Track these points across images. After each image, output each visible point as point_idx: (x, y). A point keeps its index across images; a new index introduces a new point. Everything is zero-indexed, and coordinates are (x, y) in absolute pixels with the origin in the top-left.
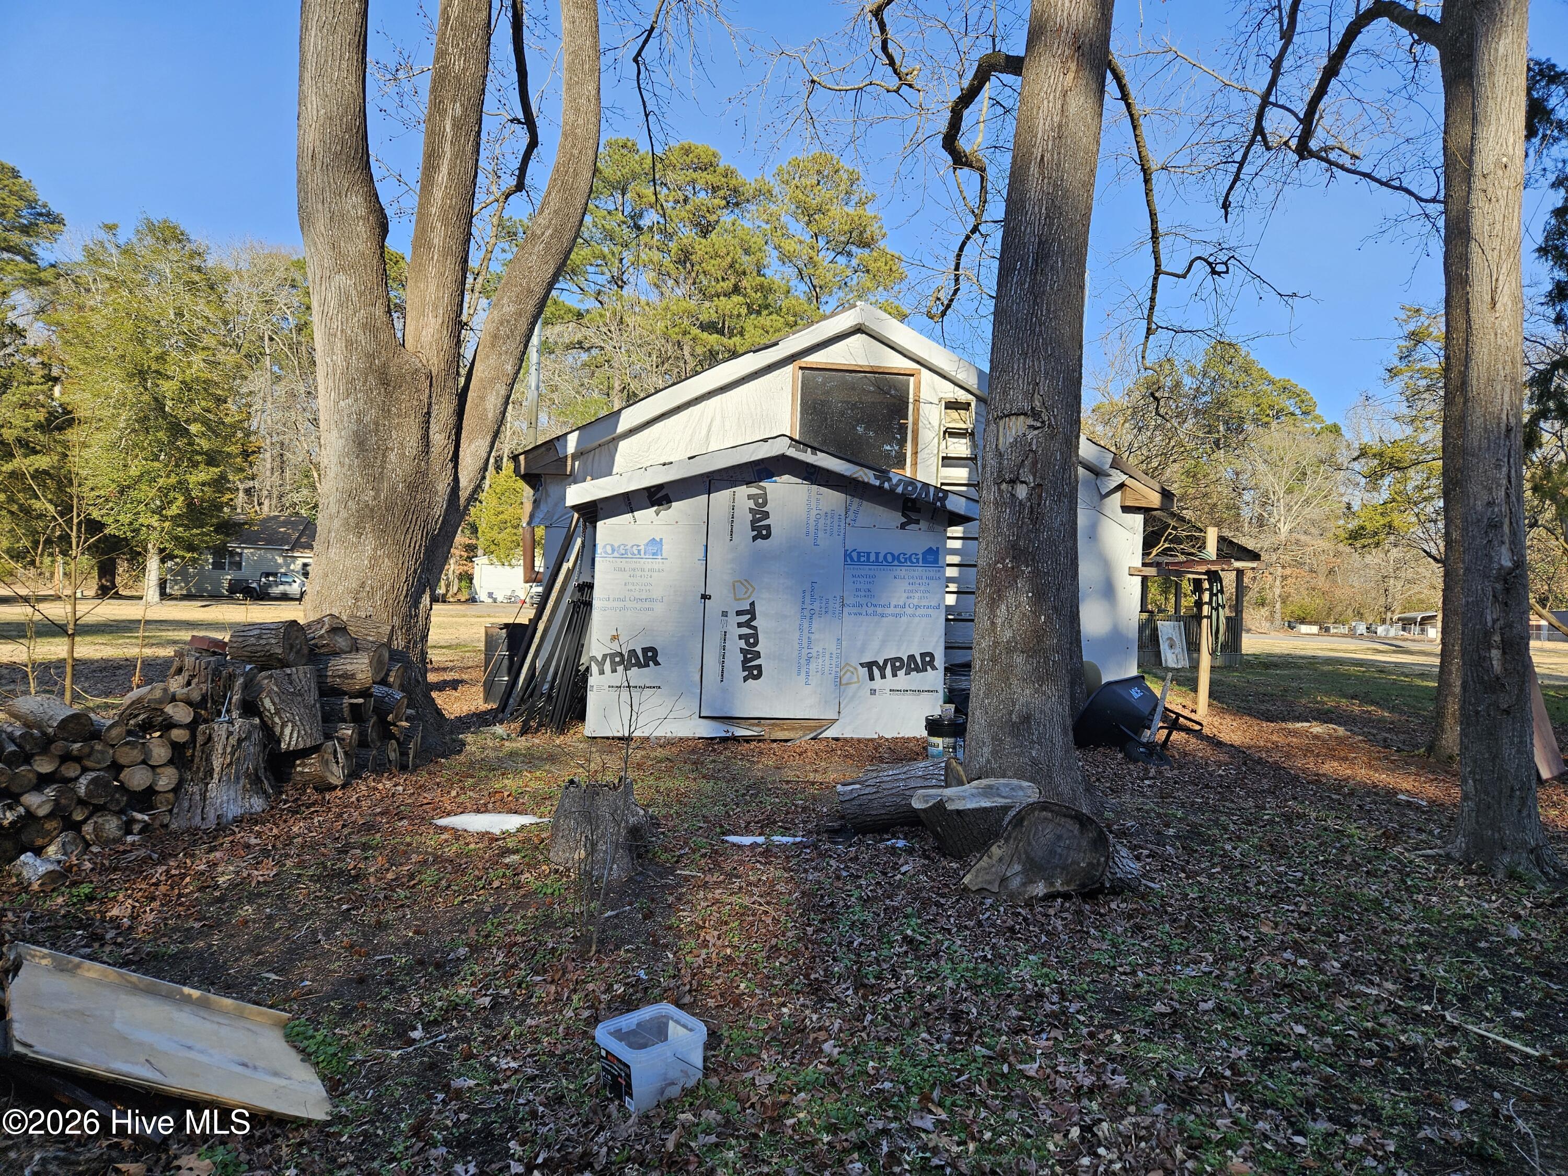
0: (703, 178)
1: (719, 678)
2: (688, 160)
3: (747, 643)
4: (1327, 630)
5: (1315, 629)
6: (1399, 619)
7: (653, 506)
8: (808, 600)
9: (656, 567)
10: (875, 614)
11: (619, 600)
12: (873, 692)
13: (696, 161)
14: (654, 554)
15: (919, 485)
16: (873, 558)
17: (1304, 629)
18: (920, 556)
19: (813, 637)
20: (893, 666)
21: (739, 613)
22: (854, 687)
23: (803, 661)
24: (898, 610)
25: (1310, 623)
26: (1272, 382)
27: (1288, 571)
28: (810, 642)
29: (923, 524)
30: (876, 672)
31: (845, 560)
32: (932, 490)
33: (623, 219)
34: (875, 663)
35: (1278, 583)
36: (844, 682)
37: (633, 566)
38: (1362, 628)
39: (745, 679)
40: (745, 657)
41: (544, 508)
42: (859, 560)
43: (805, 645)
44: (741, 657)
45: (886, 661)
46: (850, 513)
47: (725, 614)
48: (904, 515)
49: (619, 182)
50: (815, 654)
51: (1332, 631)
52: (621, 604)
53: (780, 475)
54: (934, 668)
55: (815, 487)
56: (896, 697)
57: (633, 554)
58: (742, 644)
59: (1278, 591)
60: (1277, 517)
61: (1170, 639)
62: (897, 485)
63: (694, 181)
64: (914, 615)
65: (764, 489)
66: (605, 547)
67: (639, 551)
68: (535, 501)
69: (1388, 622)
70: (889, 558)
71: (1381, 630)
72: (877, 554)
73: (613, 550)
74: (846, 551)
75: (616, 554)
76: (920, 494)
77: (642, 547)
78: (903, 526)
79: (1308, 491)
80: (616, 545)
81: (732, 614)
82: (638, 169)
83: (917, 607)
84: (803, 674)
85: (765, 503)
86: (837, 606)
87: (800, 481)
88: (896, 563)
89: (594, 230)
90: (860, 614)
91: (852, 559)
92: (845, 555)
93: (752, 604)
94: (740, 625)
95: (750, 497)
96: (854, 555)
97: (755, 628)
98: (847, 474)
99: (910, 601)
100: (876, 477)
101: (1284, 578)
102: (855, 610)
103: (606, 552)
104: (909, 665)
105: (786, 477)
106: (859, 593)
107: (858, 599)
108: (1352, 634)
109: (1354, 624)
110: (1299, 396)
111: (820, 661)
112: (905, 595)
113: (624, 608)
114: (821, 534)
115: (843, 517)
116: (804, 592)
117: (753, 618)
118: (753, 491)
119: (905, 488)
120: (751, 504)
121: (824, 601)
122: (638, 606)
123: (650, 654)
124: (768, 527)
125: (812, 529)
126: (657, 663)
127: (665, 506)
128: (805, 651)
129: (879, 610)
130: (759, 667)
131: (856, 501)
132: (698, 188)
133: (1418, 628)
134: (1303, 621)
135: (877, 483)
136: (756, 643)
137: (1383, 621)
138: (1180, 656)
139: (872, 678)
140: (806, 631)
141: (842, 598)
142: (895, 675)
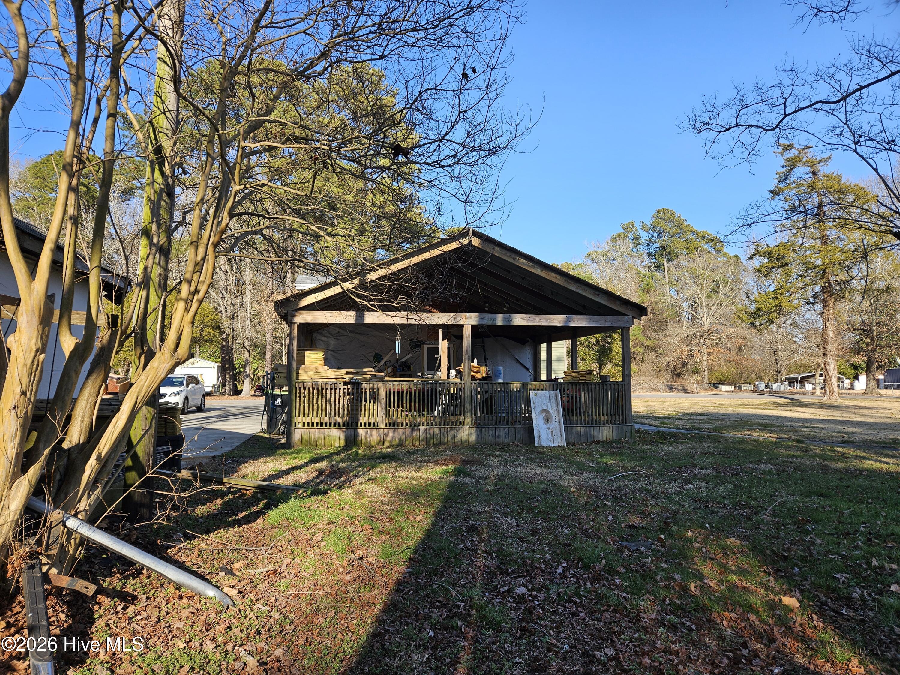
4: (740, 388)
5: (731, 388)
6: (786, 379)
17: (724, 388)
25: (728, 384)
26: (695, 233)
27: (711, 350)
35: (705, 358)
38: (762, 386)
51: (743, 388)
59: (705, 364)
60: (702, 315)
61: (546, 411)
69: (780, 381)
71: (775, 386)
79: (721, 296)
101: (709, 354)
108: (756, 390)
109: (757, 383)
110: (713, 241)
133: (799, 384)
134: (723, 383)
137: (776, 381)
138: (557, 432)
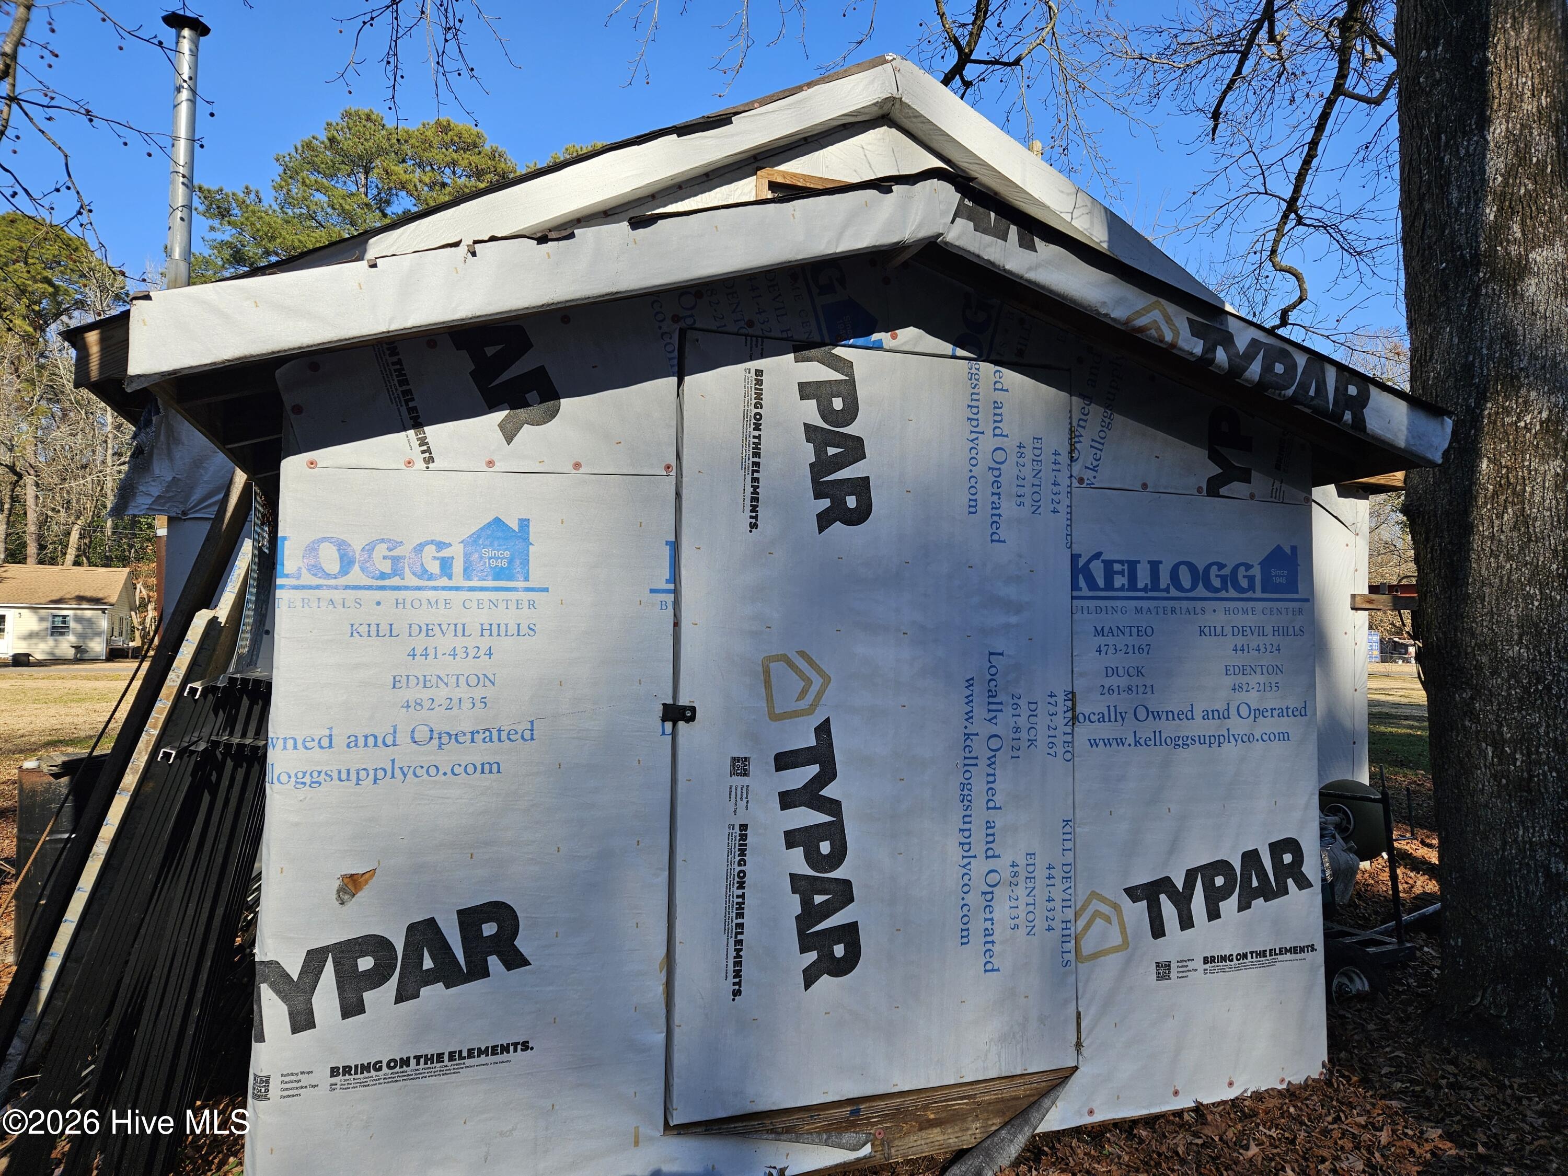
0: (465, 159)
1: (728, 986)
2: (447, 139)
3: (813, 857)
7: (492, 407)
8: (980, 712)
9: (509, 617)
10: (1157, 739)
11: (373, 740)
12: (1163, 970)
13: (457, 139)
14: (499, 574)
15: (1301, 360)
16: (1143, 578)
18: (1256, 571)
19: (1000, 820)
20: (1209, 888)
21: (784, 761)
22: (1112, 963)
23: (974, 899)
24: (1210, 728)
28: (991, 839)
29: (1260, 482)
30: (1168, 909)
31: (1075, 586)
32: (1331, 374)
33: (366, 200)
34: (1164, 884)
36: (1088, 947)
37: (424, 616)
39: (810, 978)
40: (806, 903)
41: (162, 471)
42: (1109, 585)
43: (978, 848)
44: (794, 904)
45: (1191, 876)
46: (1083, 446)
47: (740, 766)
48: (1215, 457)
49: (360, 157)
50: (1006, 874)
52: (378, 758)
53: (891, 326)
54: (1303, 883)
55: (987, 368)
56: (1221, 979)
57: (424, 574)
58: (797, 861)
62: (1249, 355)
63: (454, 163)
64: (1251, 738)
65: (845, 366)
66: (312, 549)
67: (446, 565)
68: (138, 453)
70: (1186, 579)
72: (1155, 566)
73: (347, 562)
74: (1074, 558)
75: (356, 576)
76: (1304, 387)
77: (456, 551)
78: (1213, 488)
80: (357, 545)
81: (762, 766)
82: (386, 145)
83: (1258, 713)
84: (977, 938)
85: (851, 412)
86: (1060, 721)
87: (947, 348)
88: (1201, 591)
89: (329, 210)
90: (1121, 742)
91: (1092, 585)
92: (1075, 571)
93: (824, 730)
94: (788, 800)
95: (806, 390)
96: (1097, 569)
97: (833, 807)
98: (1119, 313)
99: (1242, 696)
100: (1197, 330)
102: (1105, 730)
103: (316, 569)
104: (1246, 879)
105: (909, 336)
106: (1114, 681)
107: (1113, 699)
111: (1021, 891)
112: (1229, 681)
113: (392, 771)
114: (1008, 508)
115: (1064, 459)
116: (970, 682)
117: (828, 774)
118: (815, 371)
119: (1267, 368)
120: (810, 411)
121: (1025, 712)
122: (444, 759)
123: (489, 929)
124: (862, 486)
125: (984, 496)
126: (515, 960)
127: (536, 410)
128: (979, 867)
129: (1169, 728)
130: (850, 933)
131: (1096, 411)
132: (459, 171)
135: (1197, 347)
136: (839, 855)
139: (1158, 930)
140: (979, 803)
141: (1072, 696)
142: (1213, 914)
